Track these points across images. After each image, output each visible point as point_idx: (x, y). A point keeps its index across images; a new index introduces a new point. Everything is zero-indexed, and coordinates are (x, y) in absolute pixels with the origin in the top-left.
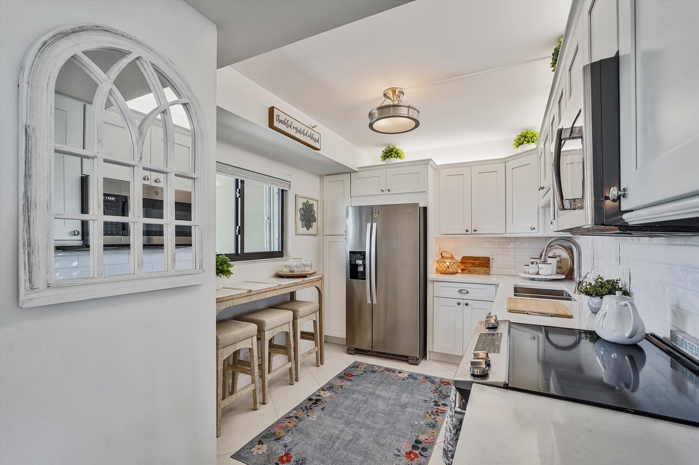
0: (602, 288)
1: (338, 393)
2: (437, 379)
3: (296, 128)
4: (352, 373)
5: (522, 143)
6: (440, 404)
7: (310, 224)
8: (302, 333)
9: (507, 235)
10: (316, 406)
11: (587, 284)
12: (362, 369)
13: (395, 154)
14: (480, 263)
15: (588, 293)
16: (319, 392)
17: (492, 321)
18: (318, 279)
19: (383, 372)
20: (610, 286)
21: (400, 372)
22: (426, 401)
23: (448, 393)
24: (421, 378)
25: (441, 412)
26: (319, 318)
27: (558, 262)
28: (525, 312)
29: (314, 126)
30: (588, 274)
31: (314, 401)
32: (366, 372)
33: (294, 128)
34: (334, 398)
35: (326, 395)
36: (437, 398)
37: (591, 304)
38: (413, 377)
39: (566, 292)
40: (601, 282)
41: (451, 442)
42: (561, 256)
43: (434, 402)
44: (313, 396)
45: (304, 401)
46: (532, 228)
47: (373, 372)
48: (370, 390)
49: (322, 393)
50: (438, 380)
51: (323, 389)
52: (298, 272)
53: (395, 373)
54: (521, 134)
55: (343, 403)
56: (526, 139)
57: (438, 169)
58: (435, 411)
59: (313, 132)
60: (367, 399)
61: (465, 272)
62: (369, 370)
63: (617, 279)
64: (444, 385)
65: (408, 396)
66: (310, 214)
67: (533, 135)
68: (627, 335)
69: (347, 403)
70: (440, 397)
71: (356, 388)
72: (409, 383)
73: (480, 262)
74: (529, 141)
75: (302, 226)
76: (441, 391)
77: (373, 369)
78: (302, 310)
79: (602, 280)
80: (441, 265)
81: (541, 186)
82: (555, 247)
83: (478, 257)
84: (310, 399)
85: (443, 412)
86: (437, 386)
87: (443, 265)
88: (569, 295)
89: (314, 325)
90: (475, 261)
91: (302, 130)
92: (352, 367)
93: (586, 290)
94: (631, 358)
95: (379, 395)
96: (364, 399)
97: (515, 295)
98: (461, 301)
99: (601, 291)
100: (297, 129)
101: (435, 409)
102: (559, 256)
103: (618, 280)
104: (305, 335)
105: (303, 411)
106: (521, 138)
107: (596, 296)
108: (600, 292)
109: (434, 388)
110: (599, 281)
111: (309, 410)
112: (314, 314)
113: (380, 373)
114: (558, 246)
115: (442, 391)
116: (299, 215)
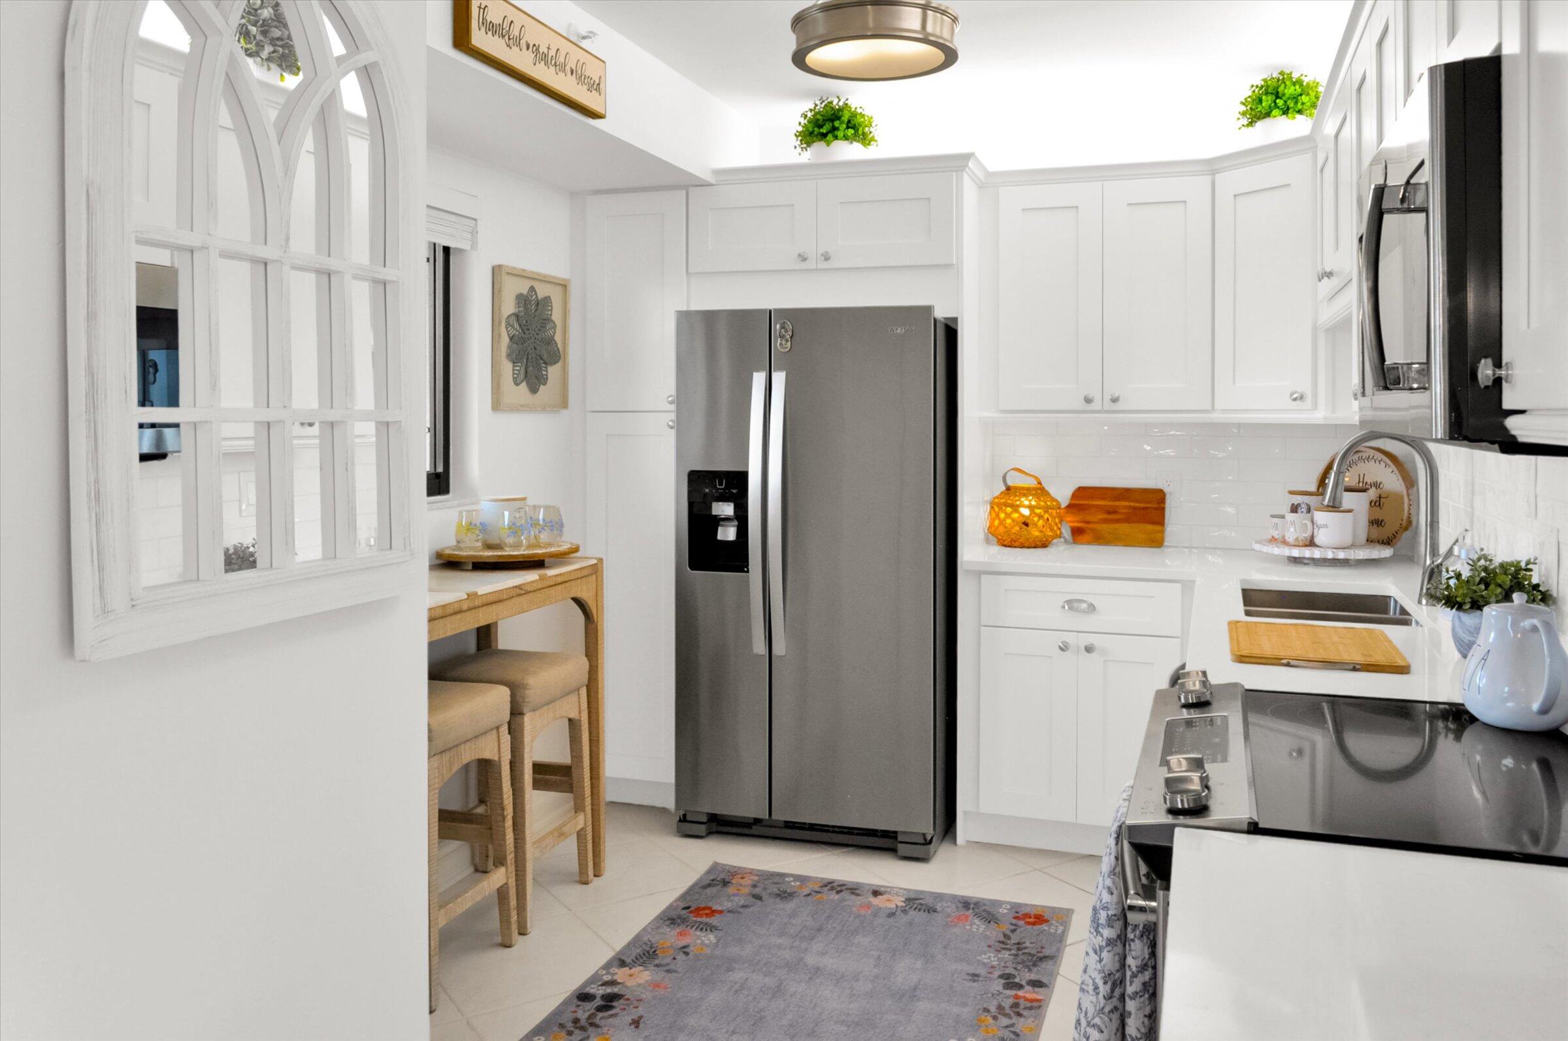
0: (1487, 586)
1: (676, 971)
2: (1001, 907)
3: (534, 45)
4: (710, 904)
5: (1268, 115)
6: (1024, 983)
7: (540, 370)
8: (539, 768)
9: (1216, 417)
10: (612, 1016)
11: (1449, 576)
12: (746, 890)
13: (848, 127)
14: (1134, 508)
15: (1451, 602)
16: (608, 973)
17: (1193, 684)
18: (585, 572)
19: (819, 895)
20: (1507, 580)
21: (876, 893)
22: (975, 977)
23: (1042, 948)
24: (951, 909)
25: (1029, 1004)
26: (586, 712)
27: (1373, 504)
28: (1282, 659)
29: (584, 34)
30: (1454, 544)
31: (598, 1002)
32: (758, 897)
33: (528, 49)
34: (665, 988)
35: (637, 979)
36: (1009, 964)
37: (1460, 631)
38: (921, 904)
39: (1396, 602)
40: (1485, 569)
41: (1097, 1021)
42: (1381, 486)
43: (1001, 977)
44: (593, 986)
45: (566, 1003)
46: (1295, 396)
47: (785, 895)
48: (787, 955)
49: (621, 974)
50: (1005, 911)
51: (621, 961)
52: (518, 545)
53: (858, 895)
54: (1263, 83)
55: (702, 999)
56: (1278, 101)
57: (992, 182)
58: (1007, 1003)
59: (584, 57)
60: (781, 984)
61: (1086, 537)
62: (769, 891)
63: (1528, 558)
64: (1029, 923)
65: (917, 966)
66: (539, 336)
67: (1299, 90)
68: (1535, 706)
69: (715, 998)
70: (1018, 963)
71: (734, 950)
72: (911, 923)
73: (1132, 504)
74: (1288, 109)
75: (514, 378)
76: (1018, 944)
77: (783, 887)
78: (539, 682)
79: (1488, 563)
80: (1002, 516)
81: (1323, 269)
82: (1364, 455)
83: (1128, 490)
84: (583, 997)
85: (1035, 1004)
86: (1006, 928)
87: (1008, 515)
88: (1404, 611)
89: (570, 737)
90: (1117, 503)
91: (552, 53)
92: (709, 885)
93: (1446, 593)
94: (1545, 765)
95: (818, 969)
96: (769, 981)
97: (1248, 613)
98: (1070, 638)
99: (1484, 593)
100: (537, 49)
101: (1009, 997)
102: (1377, 485)
103: (1532, 561)
104: (548, 775)
105: (570, 1033)
106: (1264, 98)
107: (1471, 608)
108: (1482, 597)
109: (995, 933)
110: (1480, 567)
111: (591, 1029)
112: (573, 698)
113: (809, 898)
114: (1372, 453)
115: (1024, 943)
116: (505, 340)
